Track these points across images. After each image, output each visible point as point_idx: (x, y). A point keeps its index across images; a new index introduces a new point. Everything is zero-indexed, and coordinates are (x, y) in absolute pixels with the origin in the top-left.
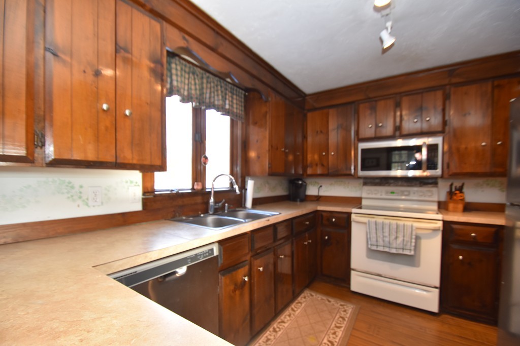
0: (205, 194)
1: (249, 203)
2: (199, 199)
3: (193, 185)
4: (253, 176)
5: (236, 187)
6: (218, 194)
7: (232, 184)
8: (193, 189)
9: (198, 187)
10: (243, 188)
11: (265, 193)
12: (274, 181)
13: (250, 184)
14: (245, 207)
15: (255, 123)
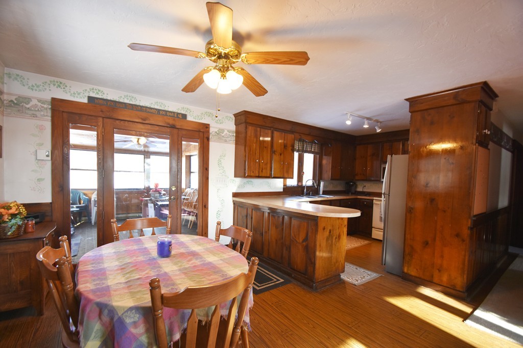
0: (302, 187)
1: (321, 192)
2: (300, 189)
3: (298, 183)
4: (324, 180)
5: (315, 184)
6: (308, 187)
7: (313, 184)
8: (298, 184)
9: (300, 184)
10: (319, 185)
11: (330, 188)
12: (335, 182)
13: (322, 184)
14: (319, 194)
15: (325, 155)
